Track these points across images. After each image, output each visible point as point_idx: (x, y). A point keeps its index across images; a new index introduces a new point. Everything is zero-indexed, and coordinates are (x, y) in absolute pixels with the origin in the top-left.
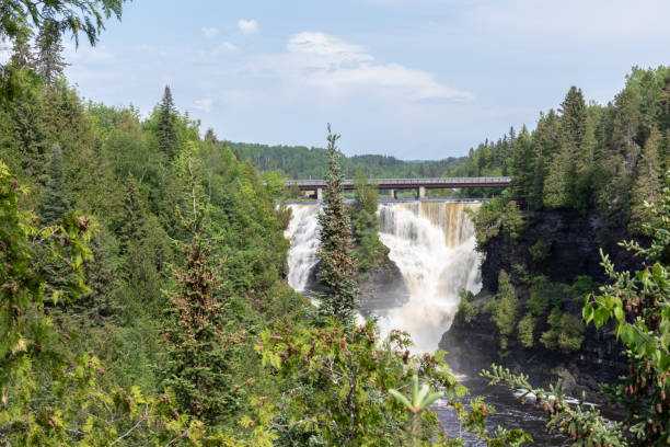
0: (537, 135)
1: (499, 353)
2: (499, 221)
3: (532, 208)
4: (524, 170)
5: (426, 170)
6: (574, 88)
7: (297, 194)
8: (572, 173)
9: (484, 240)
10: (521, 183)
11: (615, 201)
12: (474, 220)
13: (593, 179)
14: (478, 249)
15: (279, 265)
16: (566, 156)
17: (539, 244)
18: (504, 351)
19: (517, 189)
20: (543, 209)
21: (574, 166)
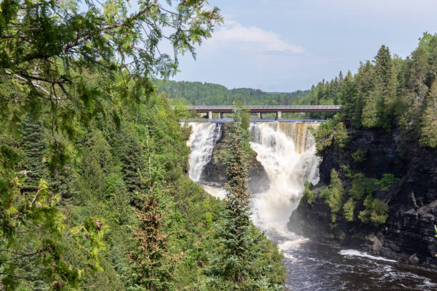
0: (358, 78)
1: (330, 224)
2: (332, 136)
3: (354, 127)
4: (349, 102)
5: (282, 100)
6: (383, 47)
7: (194, 115)
8: (382, 104)
9: (321, 148)
10: (347, 111)
11: (411, 123)
12: (314, 135)
13: (396, 109)
14: (317, 155)
15: (183, 164)
16: (377, 92)
17: (359, 151)
18: (334, 223)
19: (344, 115)
20: (362, 128)
21: (383, 99)
